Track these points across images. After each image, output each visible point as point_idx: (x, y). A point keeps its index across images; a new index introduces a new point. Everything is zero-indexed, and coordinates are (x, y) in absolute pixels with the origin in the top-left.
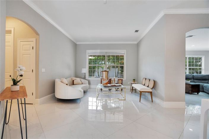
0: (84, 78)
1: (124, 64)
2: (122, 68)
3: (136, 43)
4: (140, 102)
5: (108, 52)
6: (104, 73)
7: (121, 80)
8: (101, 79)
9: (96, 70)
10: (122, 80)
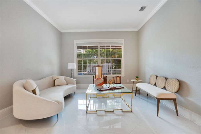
0: (71, 76)
1: (121, 57)
2: (119, 61)
3: (136, 30)
4: (158, 116)
5: (101, 42)
6: (97, 68)
7: (119, 77)
8: (93, 77)
9: (88, 65)
10: (121, 77)
